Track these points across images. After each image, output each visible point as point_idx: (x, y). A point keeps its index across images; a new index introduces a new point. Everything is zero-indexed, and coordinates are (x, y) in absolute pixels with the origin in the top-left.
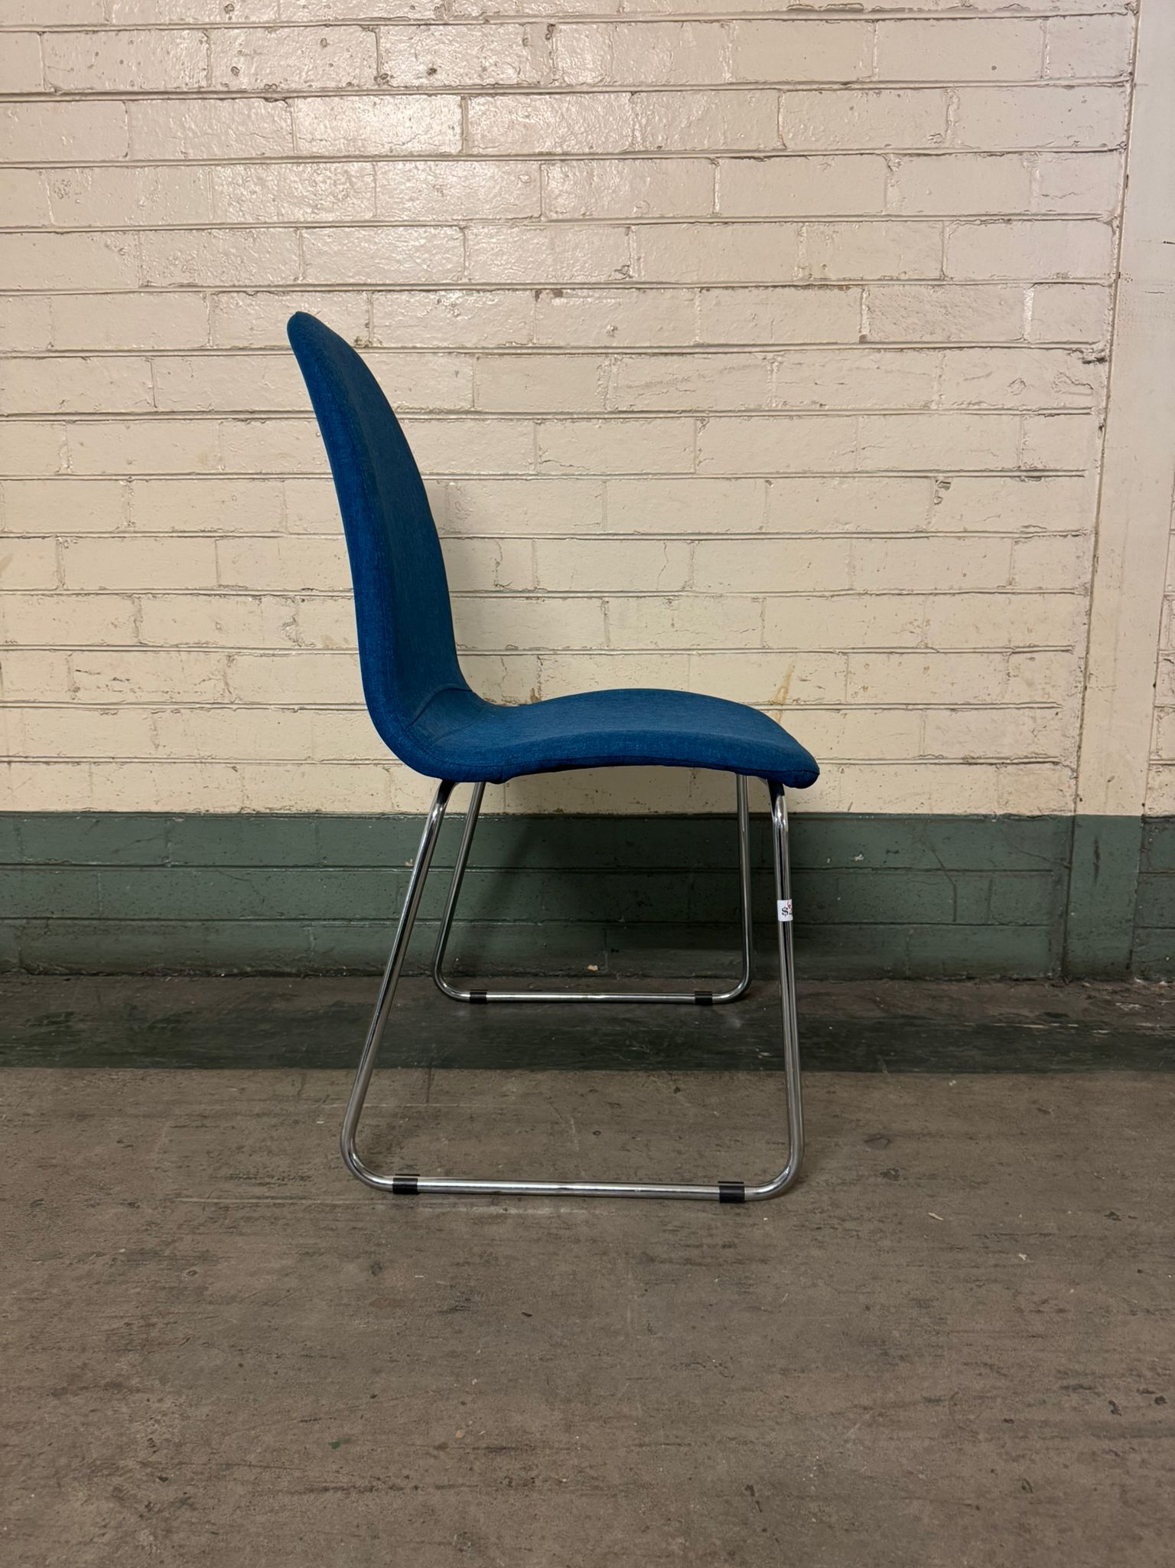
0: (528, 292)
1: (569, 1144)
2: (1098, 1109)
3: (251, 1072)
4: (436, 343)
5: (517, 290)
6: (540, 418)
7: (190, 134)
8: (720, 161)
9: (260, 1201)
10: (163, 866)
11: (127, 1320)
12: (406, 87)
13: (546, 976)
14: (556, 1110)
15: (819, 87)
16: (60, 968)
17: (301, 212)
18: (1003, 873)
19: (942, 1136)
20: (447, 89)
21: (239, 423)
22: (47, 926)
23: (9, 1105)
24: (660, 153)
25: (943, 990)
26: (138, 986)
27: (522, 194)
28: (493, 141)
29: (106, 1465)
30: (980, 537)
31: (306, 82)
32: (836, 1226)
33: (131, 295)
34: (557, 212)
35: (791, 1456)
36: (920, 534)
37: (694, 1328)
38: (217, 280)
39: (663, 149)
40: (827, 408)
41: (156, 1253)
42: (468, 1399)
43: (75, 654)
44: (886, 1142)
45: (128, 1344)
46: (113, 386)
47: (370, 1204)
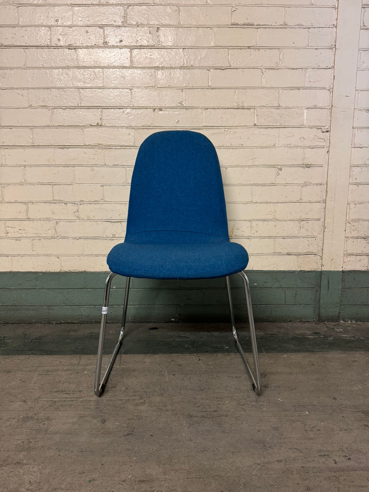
0: (151, 109)
1: (165, 379)
2: (330, 364)
3: (63, 356)
4: (122, 125)
5: (148, 108)
7: (45, 59)
8: (211, 70)
9: (66, 399)
10: (35, 289)
11: (22, 441)
12: (113, 46)
13: (158, 322)
14: (161, 367)
15: (241, 48)
16: (2, 322)
17: (80, 84)
18: (300, 289)
19: (282, 373)
20: (126, 47)
21: (60, 149)
24: (192, 67)
25: (282, 325)
26: (27, 327)
27: (149, 79)
28: (140, 63)
29: (15, 491)
30: (291, 185)
31: (81, 44)
32: (249, 404)
33: (26, 109)
34: (160, 85)
35: (235, 481)
36: (273, 184)
37: (204, 439)
38: (53, 104)
40: (244, 146)
41: (32, 418)
42: (133, 465)
43: (7, 221)
44: (264, 376)
45: (22, 449)
46: (20, 137)
47: (101, 400)
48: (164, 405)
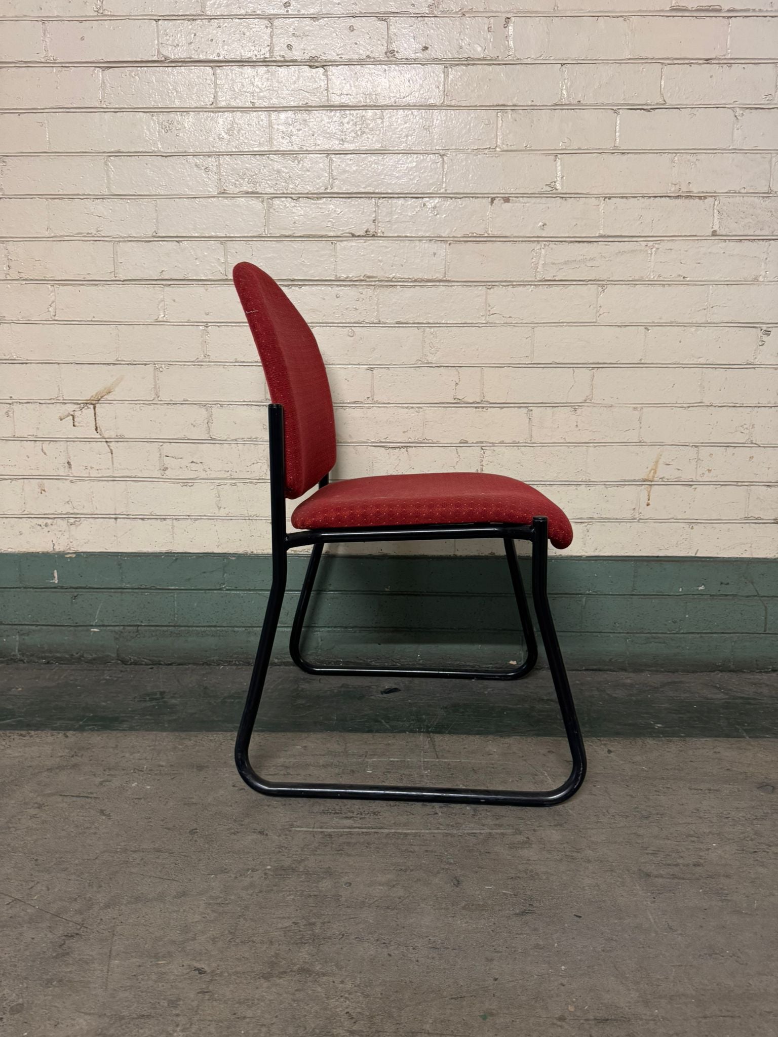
0: (484, 200)
3: (306, 735)
4: (420, 234)
5: (478, 197)
6: (490, 285)
7: (258, 90)
8: (620, 111)
9: (352, 830)
10: (220, 589)
11: (294, 920)
12: (407, 59)
15: (689, 62)
16: (146, 660)
17: (332, 143)
20: (436, 61)
22: (138, 631)
23: (146, 759)
24: (579, 106)
25: (758, 679)
26: (203, 672)
27: (484, 133)
28: (465, 96)
29: (323, 1033)
31: (338, 55)
32: (767, 850)
33: (212, 199)
34: (507, 145)
36: (749, 366)
37: (701, 927)
38: (272, 189)
39: (582, 102)
40: (688, 279)
41: (293, 870)
42: (565, 981)
43: (165, 445)
44: (772, 788)
45: (301, 938)
46: (197, 261)
47: (430, 833)
48: (574, 848)
